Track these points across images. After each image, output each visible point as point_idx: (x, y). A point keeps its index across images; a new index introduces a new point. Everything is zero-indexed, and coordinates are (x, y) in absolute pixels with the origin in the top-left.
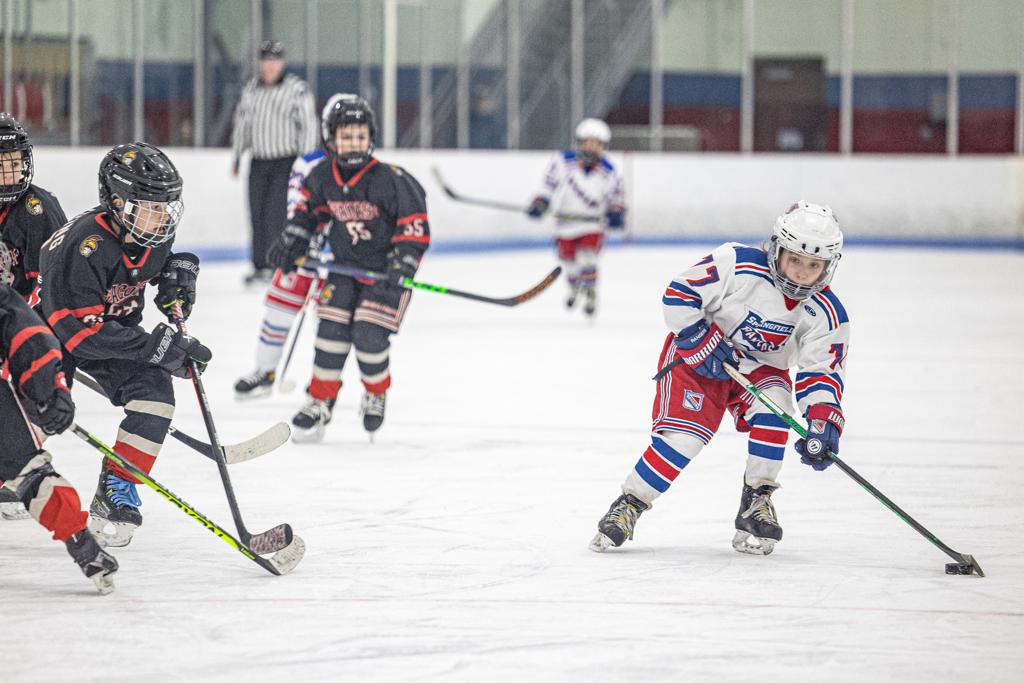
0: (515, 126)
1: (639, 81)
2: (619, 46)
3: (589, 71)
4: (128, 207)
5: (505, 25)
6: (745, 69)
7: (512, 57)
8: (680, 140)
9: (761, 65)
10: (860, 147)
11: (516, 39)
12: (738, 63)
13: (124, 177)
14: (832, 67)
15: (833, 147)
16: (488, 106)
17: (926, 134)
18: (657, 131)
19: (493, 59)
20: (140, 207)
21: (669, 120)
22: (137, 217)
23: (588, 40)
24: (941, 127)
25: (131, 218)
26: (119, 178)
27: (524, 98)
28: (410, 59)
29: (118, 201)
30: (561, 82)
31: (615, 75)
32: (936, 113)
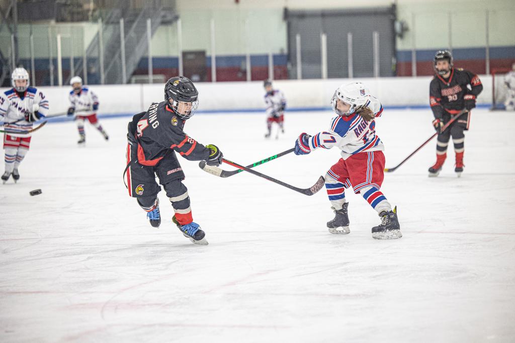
0: (103, 77)
1: (144, 60)
2: (137, 49)
3: (127, 58)
4: (175, 103)
5: (98, 42)
6: (180, 55)
7: (101, 53)
8: (158, 80)
9: (185, 54)
10: (219, 80)
11: (102, 47)
12: (176, 53)
13: (173, 91)
14: (208, 54)
15: (210, 80)
16: (93, 70)
17: (240, 75)
18: (151, 77)
19: (95, 54)
20: (180, 104)
21: (155, 73)
22: (178, 107)
23: (126, 47)
24: (245, 73)
25: (177, 108)
26: (172, 91)
27: (106, 67)
28: (66, 55)
29: (171, 100)
30: (118, 61)
31: (137, 58)
32: (243, 68)
